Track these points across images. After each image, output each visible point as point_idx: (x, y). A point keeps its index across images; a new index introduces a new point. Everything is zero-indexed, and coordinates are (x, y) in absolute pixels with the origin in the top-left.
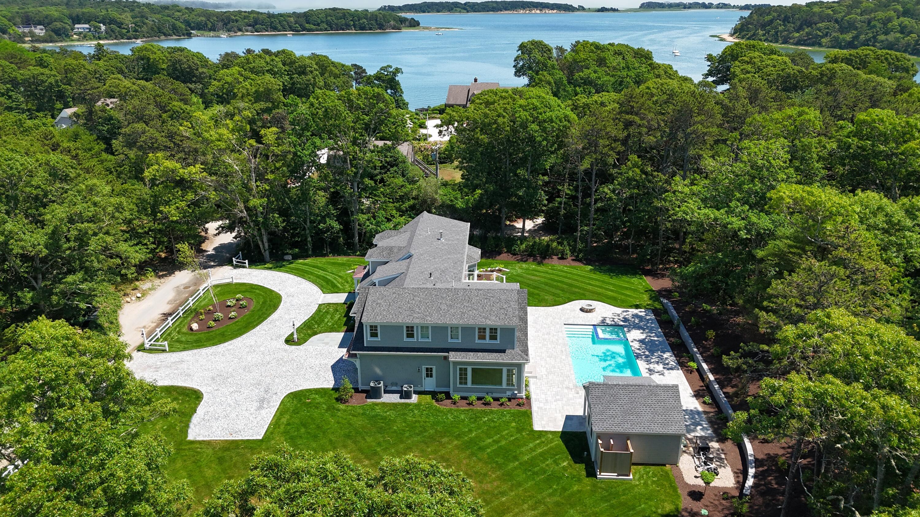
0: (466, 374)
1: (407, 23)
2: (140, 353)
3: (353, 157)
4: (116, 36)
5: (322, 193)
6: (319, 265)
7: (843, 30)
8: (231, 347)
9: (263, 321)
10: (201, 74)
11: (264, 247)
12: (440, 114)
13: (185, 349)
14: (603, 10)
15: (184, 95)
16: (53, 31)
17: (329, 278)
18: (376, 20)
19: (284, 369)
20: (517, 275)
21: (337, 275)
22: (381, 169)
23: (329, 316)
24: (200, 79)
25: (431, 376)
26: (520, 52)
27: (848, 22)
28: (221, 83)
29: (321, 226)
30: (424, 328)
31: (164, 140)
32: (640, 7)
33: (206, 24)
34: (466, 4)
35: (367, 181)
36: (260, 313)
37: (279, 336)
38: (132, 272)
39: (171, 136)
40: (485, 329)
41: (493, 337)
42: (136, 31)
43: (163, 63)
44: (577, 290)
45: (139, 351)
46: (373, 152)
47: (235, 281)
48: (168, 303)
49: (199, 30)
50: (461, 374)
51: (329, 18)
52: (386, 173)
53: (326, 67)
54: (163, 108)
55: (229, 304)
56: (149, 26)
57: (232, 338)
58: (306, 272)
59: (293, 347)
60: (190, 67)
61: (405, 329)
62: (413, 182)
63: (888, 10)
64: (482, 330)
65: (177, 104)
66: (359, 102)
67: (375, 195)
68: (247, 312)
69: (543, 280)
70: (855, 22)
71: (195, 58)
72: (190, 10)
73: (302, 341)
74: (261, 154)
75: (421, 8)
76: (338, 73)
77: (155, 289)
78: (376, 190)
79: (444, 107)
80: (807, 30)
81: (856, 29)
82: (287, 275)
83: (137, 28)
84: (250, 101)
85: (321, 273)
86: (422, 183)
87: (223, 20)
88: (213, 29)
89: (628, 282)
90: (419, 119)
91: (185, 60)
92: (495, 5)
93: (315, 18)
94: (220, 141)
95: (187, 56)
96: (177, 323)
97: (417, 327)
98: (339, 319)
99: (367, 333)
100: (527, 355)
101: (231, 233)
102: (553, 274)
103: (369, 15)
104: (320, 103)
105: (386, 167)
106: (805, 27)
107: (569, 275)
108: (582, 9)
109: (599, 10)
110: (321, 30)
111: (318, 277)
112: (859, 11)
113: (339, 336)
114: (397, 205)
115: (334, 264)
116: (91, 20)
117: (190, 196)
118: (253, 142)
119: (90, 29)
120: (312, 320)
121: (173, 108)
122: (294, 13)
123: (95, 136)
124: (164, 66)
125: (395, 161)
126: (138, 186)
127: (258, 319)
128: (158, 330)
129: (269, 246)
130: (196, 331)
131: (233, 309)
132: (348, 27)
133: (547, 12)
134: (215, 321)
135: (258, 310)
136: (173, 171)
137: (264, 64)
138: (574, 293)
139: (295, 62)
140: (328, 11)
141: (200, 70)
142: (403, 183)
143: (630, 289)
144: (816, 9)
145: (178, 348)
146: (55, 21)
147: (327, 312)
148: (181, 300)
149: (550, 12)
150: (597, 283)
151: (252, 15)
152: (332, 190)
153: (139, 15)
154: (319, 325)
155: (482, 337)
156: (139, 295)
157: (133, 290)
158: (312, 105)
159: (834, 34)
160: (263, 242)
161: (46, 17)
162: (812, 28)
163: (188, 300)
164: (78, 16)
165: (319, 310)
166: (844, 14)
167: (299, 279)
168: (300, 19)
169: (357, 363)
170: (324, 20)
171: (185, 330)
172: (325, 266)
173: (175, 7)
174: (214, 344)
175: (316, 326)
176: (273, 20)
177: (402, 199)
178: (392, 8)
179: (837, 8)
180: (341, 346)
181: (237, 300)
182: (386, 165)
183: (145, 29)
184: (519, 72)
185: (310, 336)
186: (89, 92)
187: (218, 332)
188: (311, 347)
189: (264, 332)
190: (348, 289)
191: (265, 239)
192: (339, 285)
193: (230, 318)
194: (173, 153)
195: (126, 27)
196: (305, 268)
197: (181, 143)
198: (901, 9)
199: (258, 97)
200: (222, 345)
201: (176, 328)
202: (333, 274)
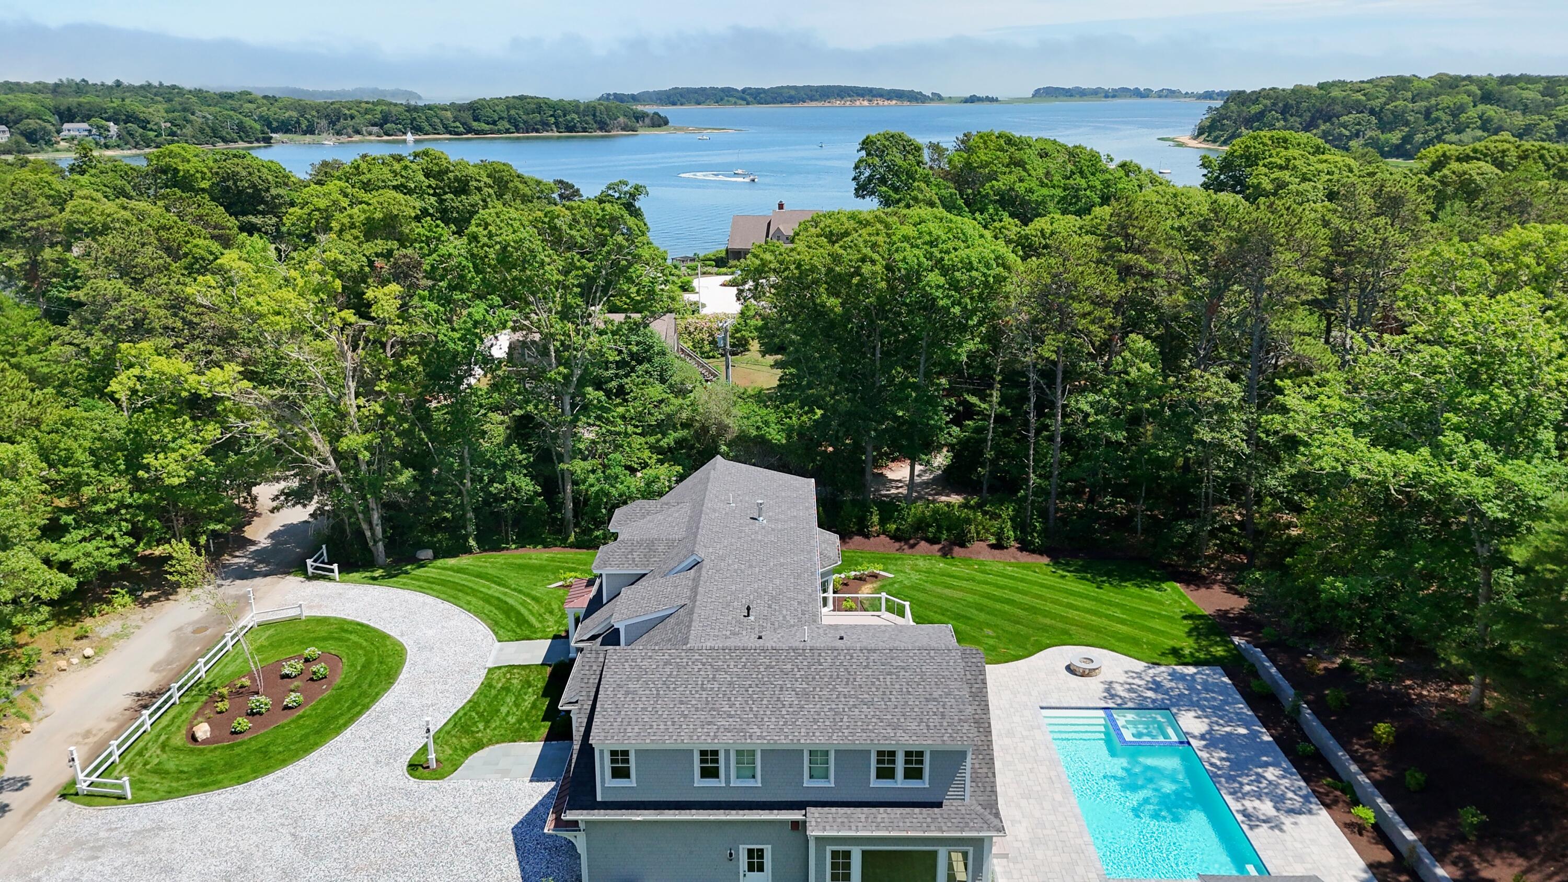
0: (847, 866)
1: (647, 121)
2: (66, 803)
3: (563, 344)
4: (137, 143)
5: (497, 417)
6: (490, 571)
7: (1384, 126)
8: (280, 787)
9: (360, 714)
10: (273, 198)
11: (373, 534)
12: (717, 266)
13: (171, 794)
14: (973, 99)
15: (223, 228)
16: (22, 134)
17: (511, 601)
18: (594, 115)
19: (402, 847)
20: (913, 588)
21: (528, 595)
22: (618, 368)
23: (510, 700)
24: (274, 208)
25: (761, 869)
26: (863, 153)
27: (1392, 112)
28: (306, 210)
29: (496, 487)
30: (745, 756)
31: (162, 312)
32: (1034, 96)
33: (298, 122)
34: (744, 91)
35: (592, 393)
36: (356, 693)
37: (394, 756)
38: (42, 618)
39: (176, 305)
40: (892, 754)
41: (913, 773)
42: (173, 134)
43: (203, 179)
44: (1048, 621)
45: (64, 796)
46: (601, 333)
47: (307, 613)
48: (152, 670)
49: (286, 132)
50: (834, 866)
51: (512, 112)
52: (627, 376)
53: (507, 182)
54: (172, 252)
55: (287, 670)
56: (197, 126)
57: (284, 763)
58: (462, 589)
59: (427, 784)
60: (254, 186)
61: (697, 758)
62: (681, 392)
63: (1458, 93)
64: (886, 757)
65: (202, 244)
66: (574, 233)
67: (608, 421)
68: (326, 692)
69: (970, 598)
70: (1404, 112)
71: (265, 170)
72: (271, 100)
73: (448, 767)
74: (367, 340)
75: (669, 97)
76: (529, 193)
77: (127, 636)
78: (607, 410)
79: (723, 254)
80: (1323, 127)
81: (1407, 124)
82: (420, 597)
83: (174, 129)
84: (356, 238)
85: (495, 590)
86: (699, 394)
87: (327, 116)
88: (310, 130)
89: (1150, 600)
90: (679, 277)
91: (244, 174)
92: (793, 93)
93: (489, 112)
94: (279, 313)
95: (249, 166)
96: (165, 721)
97: (727, 752)
98: (534, 706)
99: (603, 767)
100: (997, 815)
101: (305, 506)
102: (987, 583)
103: (582, 108)
104: (490, 236)
105: (628, 364)
106: (1320, 121)
107: (1021, 585)
108: (938, 98)
109: (966, 101)
110: (499, 132)
111: (487, 599)
112: (1409, 95)
113: (531, 751)
114: (652, 440)
115: (521, 567)
116: (93, 116)
117: (212, 432)
118: (349, 315)
119: (90, 131)
120: (473, 708)
121: (195, 250)
122: (453, 104)
123: (37, 312)
124: (205, 185)
125: (646, 351)
126: (103, 410)
127: (349, 709)
128: (115, 743)
129: (384, 532)
130: (205, 742)
131: (296, 683)
132: (545, 126)
133: (881, 103)
134: (252, 714)
135: (352, 687)
136: (176, 380)
137: (390, 176)
138: (1045, 629)
139: (447, 171)
140: (512, 101)
141: (274, 191)
142: (665, 396)
143: (1161, 616)
144: (1336, 93)
145: (155, 791)
146: (27, 117)
147: (506, 689)
148: (183, 662)
149: (886, 103)
150: (1088, 604)
151: (379, 108)
152: (517, 412)
153: (179, 108)
154: (487, 723)
155: (886, 773)
156: (89, 652)
157: (76, 639)
158: (474, 238)
159: (1369, 134)
160: (370, 524)
161: (12, 112)
162: (1332, 124)
163: (197, 663)
164: (69, 109)
165: (487, 685)
166: (1384, 99)
167: (447, 605)
168: (462, 114)
169: (580, 841)
170: (505, 115)
171: (179, 740)
172: (502, 574)
173: (245, 95)
174: (241, 780)
175: (481, 726)
176: (415, 115)
177: (662, 427)
178: (620, 98)
179: (1372, 91)
180: (538, 775)
181: (307, 660)
182: (628, 359)
183: (188, 130)
184: (862, 190)
185: (467, 752)
186: (30, 224)
187: (254, 745)
188: (467, 782)
189: (360, 744)
190: (553, 629)
191: (376, 517)
192: (533, 620)
193: (286, 708)
194: (181, 340)
195: (155, 127)
196: (458, 578)
197: (196, 320)
198: (1479, 92)
199: (371, 230)
200: (260, 781)
201: (159, 735)
202: (520, 592)
